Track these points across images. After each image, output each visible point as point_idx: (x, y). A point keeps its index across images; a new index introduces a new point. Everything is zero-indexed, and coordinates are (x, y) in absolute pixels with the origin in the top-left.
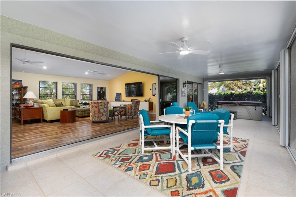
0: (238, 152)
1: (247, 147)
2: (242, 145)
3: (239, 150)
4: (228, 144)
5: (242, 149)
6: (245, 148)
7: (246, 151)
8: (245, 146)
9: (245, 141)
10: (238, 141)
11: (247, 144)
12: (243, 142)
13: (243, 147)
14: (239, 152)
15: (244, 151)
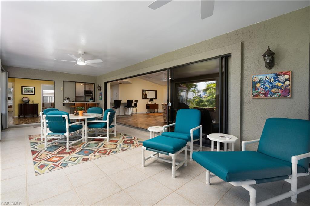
0: (40, 151)
1: (33, 159)
2: (40, 159)
3: (39, 153)
4: (57, 153)
5: (38, 154)
6: (36, 157)
7: (33, 155)
8: (37, 159)
9: (41, 167)
10: (51, 163)
11: (35, 163)
12: (42, 163)
13: (38, 158)
14: (38, 151)
15: (34, 154)
